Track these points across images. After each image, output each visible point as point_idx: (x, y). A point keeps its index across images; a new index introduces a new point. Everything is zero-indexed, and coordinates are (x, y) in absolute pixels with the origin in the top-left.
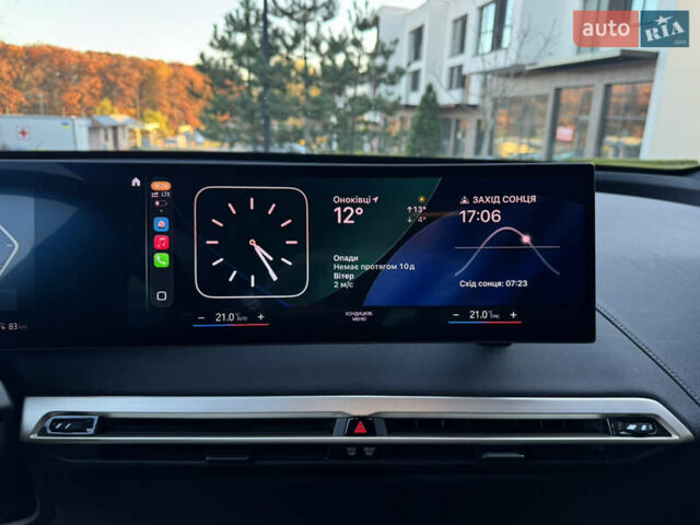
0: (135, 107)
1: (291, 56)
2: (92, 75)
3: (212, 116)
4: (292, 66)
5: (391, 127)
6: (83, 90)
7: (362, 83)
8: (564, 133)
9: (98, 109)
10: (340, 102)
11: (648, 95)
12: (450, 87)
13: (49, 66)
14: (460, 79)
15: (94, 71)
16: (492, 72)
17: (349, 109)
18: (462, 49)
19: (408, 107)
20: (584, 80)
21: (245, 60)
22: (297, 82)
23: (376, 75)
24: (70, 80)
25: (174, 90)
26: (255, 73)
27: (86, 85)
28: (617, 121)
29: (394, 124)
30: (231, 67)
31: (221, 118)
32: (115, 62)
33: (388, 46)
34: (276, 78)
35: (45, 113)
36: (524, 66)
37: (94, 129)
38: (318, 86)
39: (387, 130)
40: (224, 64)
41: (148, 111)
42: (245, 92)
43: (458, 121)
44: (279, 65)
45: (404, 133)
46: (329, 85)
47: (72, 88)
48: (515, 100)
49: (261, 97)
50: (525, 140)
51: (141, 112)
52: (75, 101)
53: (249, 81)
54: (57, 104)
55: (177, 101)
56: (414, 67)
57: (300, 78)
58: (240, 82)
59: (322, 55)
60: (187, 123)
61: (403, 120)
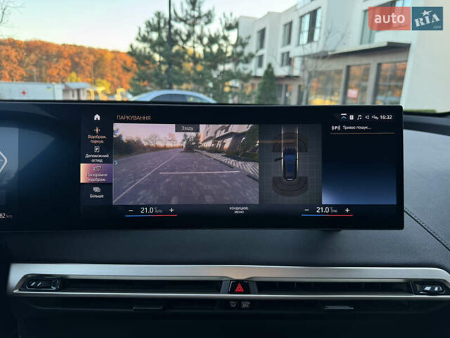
0: (91, 77)
1: (185, 46)
2: (66, 58)
3: (137, 83)
4: (186, 52)
5: (246, 90)
6: (59, 67)
7: (228, 62)
8: (353, 93)
9: (69, 79)
10: (215, 74)
11: (404, 70)
12: (282, 65)
13: (39, 53)
14: (288, 60)
15: (66, 55)
16: (308, 56)
17: (220, 78)
18: (289, 42)
19: (256, 77)
20: (364, 61)
21: (157, 49)
22: (189, 62)
23: (237, 58)
24: (52, 61)
25: (115, 67)
26: (164, 57)
27: (62, 64)
28: (385, 86)
29: (247, 88)
30: (149, 53)
31: (142, 84)
32: (79, 50)
33: (244, 40)
34: (177, 60)
35: (37, 81)
36: (327, 52)
37: (66, 91)
38: (202, 64)
39: (243, 91)
40: (145, 51)
41: (99, 80)
42: (157, 68)
43: (287, 86)
44: (177, 52)
45: (254, 93)
46: (209, 63)
47: (53, 66)
48: (322, 73)
49: (167, 71)
50: (328, 98)
51: (95, 80)
52: (55, 74)
53: (160, 61)
54: (44, 76)
55: (116, 74)
56: (260, 52)
57: (190, 59)
58: (154, 62)
59: (204, 46)
60: (122, 87)
61: (253, 85)
